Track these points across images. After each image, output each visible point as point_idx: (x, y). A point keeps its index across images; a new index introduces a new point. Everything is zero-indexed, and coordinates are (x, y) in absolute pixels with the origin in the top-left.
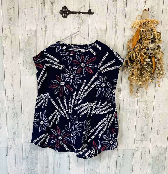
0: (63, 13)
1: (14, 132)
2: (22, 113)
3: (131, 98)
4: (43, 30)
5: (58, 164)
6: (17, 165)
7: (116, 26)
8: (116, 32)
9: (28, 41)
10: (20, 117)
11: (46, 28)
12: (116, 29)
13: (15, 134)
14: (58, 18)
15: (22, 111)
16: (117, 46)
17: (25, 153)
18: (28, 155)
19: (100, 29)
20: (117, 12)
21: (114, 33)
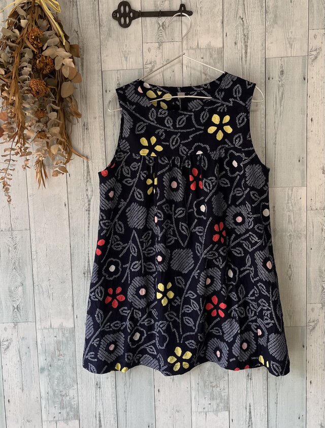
0: (121, 17)
1: (16, 306)
2: (34, 257)
6: (25, 389)
7: (244, 39)
8: (246, 53)
10: (29, 267)
12: (246, 46)
13: (18, 310)
15: (34, 253)
17: (44, 355)
18: (53, 359)
19: (210, 49)
20: (246, 8)
21: (242, 55)
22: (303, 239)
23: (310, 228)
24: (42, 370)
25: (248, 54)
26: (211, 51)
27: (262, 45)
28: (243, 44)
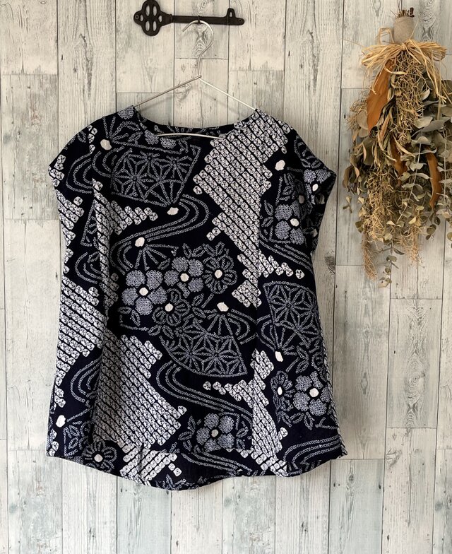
0: (145, 21)
3: (368, 289)
4: (81, 72)
5: (131, 522)
7: (313, 61)
8: (315, 80)
9: (30, 110)
11: (89, 66)
12: (316, 71)
14: (129, 37)
15: (9, 342)
16: (319, 122)
17: (17, 487)
18: (29, 494)
19: (266, 71)
20: (317, 19)
21: (309, 83)
22: (384, 338)
23: (394, 324)
24: (13, 508)
25: (318, 82)
26: (268, 74)
27: (338, 71)
28: (311, 68)
